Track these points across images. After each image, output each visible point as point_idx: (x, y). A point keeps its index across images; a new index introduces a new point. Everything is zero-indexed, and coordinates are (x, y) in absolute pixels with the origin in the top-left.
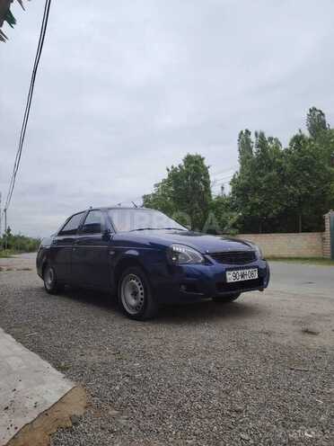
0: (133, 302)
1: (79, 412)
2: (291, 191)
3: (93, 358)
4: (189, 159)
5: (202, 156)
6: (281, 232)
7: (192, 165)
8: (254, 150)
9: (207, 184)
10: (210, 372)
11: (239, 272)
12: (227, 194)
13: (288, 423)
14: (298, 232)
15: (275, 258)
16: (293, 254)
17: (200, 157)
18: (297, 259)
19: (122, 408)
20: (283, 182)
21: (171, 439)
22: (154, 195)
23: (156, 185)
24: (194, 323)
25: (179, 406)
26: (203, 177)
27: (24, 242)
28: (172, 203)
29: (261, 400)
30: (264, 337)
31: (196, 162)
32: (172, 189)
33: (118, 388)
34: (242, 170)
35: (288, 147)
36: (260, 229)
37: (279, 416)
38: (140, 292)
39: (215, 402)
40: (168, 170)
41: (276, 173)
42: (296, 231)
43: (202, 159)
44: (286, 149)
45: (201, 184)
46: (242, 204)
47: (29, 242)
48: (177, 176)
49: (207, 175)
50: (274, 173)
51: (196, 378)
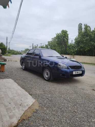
0: (47, 76)
1: (37, 108)
2: (93, 44)
3: (38, 92)
4: (63, 31)
5: (67, 31)
6: (88, 55)
7: (64, 33)
8: (83, 30)
9: (67, 39)
10: (68, 100)
11: (77, 71)
12: (73, 43)
13: (88, 117)
14: (93, 56)
15: (85, 63)
16: (90, 62)
17: (66, 31)
18: (91, 64)
19: (47, 108)
20: (91, 41)
21: (60, 118)
22: (51, 41)
23: (52, 39)
24: (63, 84)
25: (61, 109)
26: (66, 37)
27: (14, 52)
28: (56, 45)
29: (81, 109)
30: (82, 90)
31: (65, 32)
32: (57, 40)
33: (45, 102)
34: (79, 36)
35: (94, 30)
36: (82, 54)
37: (86, 115)
38: (49, 74)
39: (70, 109)
40: (56, 34)
41: (89, 38)
42: (92, 56)
43: (67, 32)
44: (93, 30)
45: (66, 39)
46: (77, 46)
47: (15, 52)
48: (59, 36)
49: (68, 37)
50: (88, 38)
51: (65, 101)
